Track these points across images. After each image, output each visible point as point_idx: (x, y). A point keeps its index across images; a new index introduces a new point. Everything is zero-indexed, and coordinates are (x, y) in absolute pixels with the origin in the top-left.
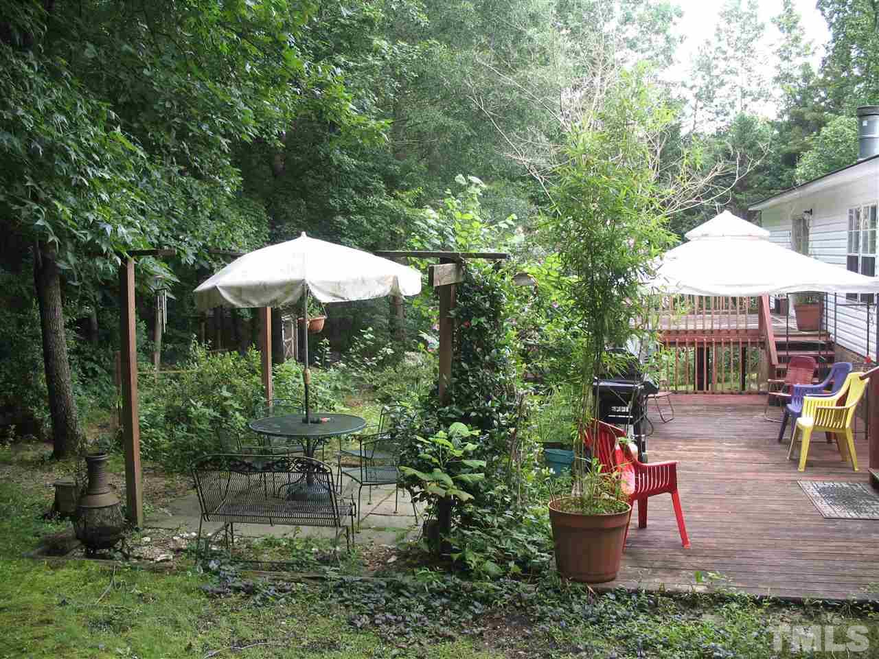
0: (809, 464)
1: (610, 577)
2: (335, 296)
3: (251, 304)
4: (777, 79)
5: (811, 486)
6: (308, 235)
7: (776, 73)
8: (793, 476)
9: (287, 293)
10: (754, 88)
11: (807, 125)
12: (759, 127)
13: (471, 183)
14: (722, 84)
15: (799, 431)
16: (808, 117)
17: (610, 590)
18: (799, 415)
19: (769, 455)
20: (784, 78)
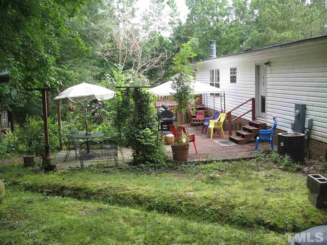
0: (213, 137)
1: (186, 160)
2: (101, 99)
3: (78, 102)
4: (169, 23)
5: (217, 141)
6: (85, 82)
7: (169, 21)
8: (210, 140)
9: (89, 99)
10: (162, 26)
11: (181, 40)
12: (165, 40)
13: (119, 66)
14: (152, 24)
15: (210, 129)
16: (182, 37)
17: (188, 162)
18: (209, 125)
19: (201, 136)
20: (172, 23)
